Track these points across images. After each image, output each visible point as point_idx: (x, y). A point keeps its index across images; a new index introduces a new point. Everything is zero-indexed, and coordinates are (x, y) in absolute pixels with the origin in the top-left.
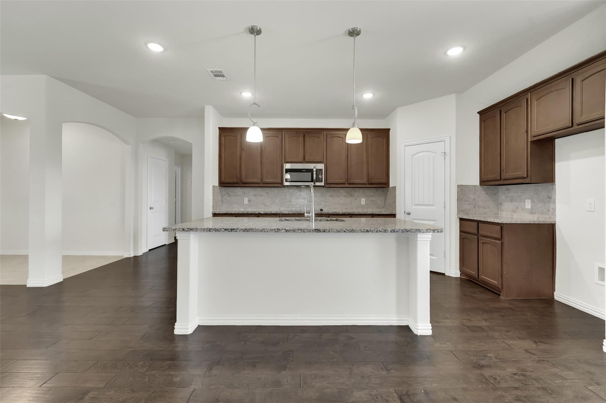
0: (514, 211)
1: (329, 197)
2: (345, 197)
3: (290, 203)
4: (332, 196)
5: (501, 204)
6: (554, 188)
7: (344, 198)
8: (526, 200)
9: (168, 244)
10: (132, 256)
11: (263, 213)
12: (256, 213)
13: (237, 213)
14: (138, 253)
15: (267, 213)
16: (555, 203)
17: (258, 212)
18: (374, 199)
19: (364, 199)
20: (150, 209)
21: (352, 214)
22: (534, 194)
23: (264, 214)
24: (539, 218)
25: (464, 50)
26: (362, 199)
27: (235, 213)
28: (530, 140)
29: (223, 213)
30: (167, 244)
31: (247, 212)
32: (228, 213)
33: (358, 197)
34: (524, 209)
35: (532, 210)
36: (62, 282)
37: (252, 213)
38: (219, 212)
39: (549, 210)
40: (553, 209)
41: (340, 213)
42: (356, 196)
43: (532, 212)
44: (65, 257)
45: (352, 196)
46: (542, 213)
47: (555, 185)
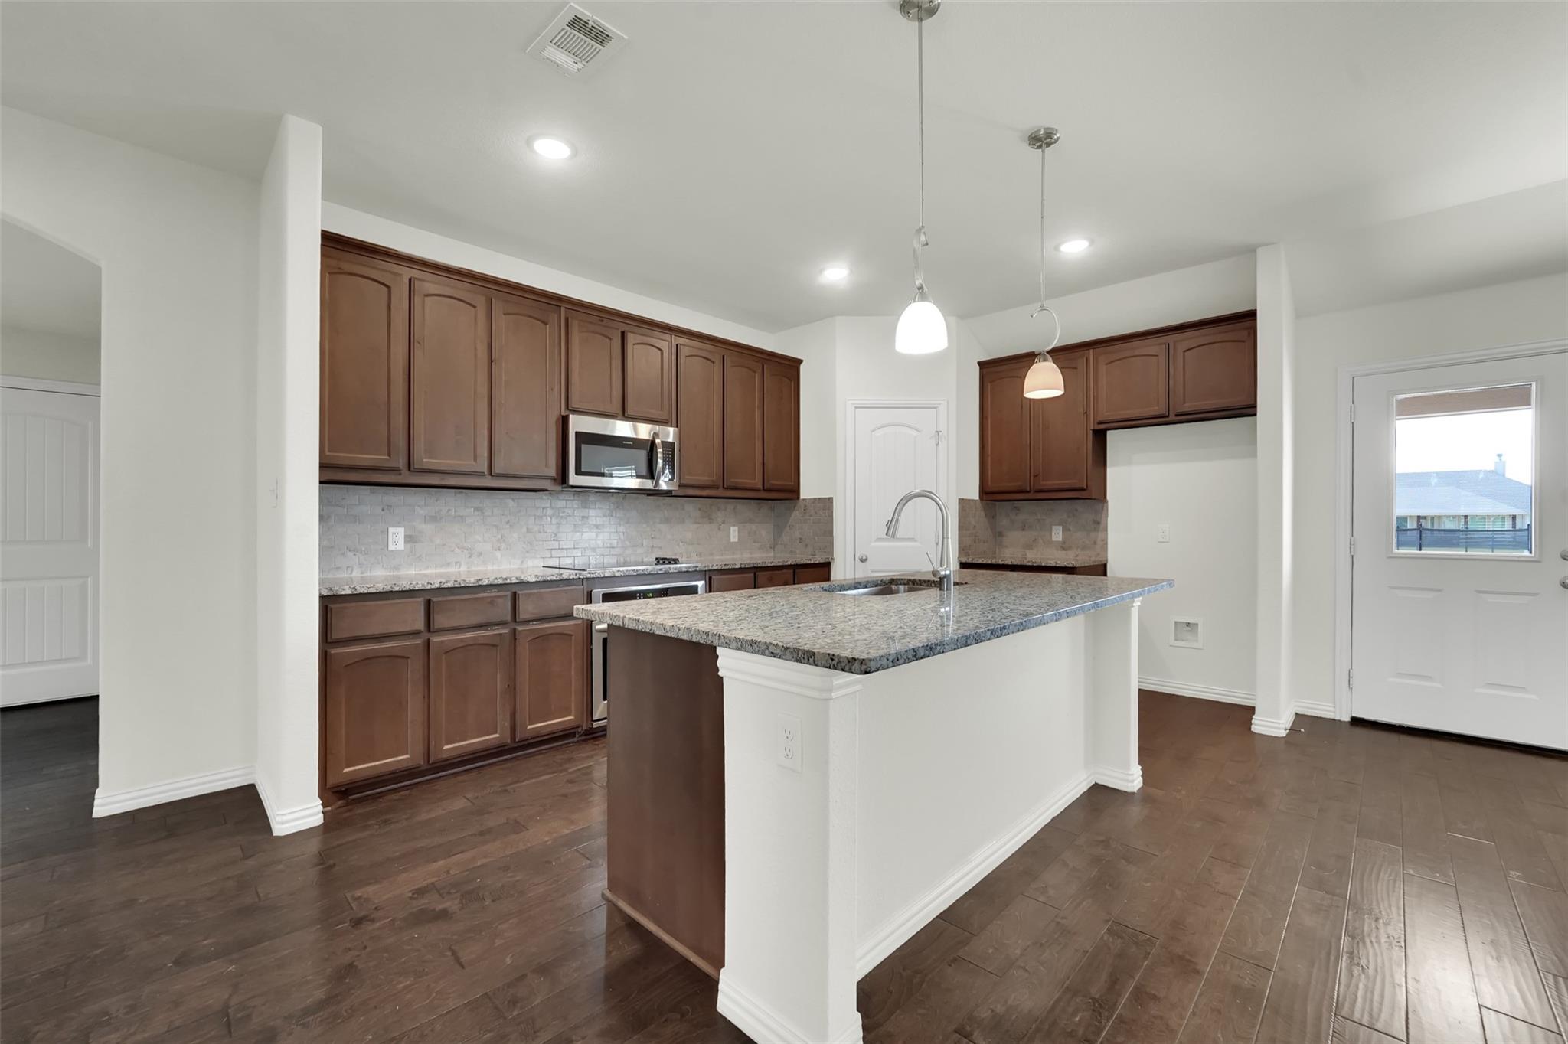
0: (1029, 547)
1: (660, 523)
2: (696, 523)
3: (555, 545)
4: (667, 520)
5: (1001, 534)
6: (1105, 508)
7: (696, 526)
8: (1054, 527)
11: (533, 579)
12: (508, 581)
13: (437, 585)
15: (549, 579)
16: (1107, 531)
17: (517, 579)
18: (754, 527)
19: (736, 528)
21: (757, 568)
22: (1069, 517)
23: (536, 582)
24: (1077, 556)
25: (1090, 245)
26: (732, 528)
27: (429, 587)
28: (1092, 428)
29: (372, 590)
31: (478, 580)
32: (397, 589)
33: (724, 522)
34: (1050, 543)
35: (1065, 543)
37: (496, 582)
38: (354, 588)
39: (1095, 543)
40: (1103, 540)
41: (737, 567)
42: (720, 520)
43: (1064, 546)
45: (711, 520)
46: (1084, 548)
47: (1107, 502)
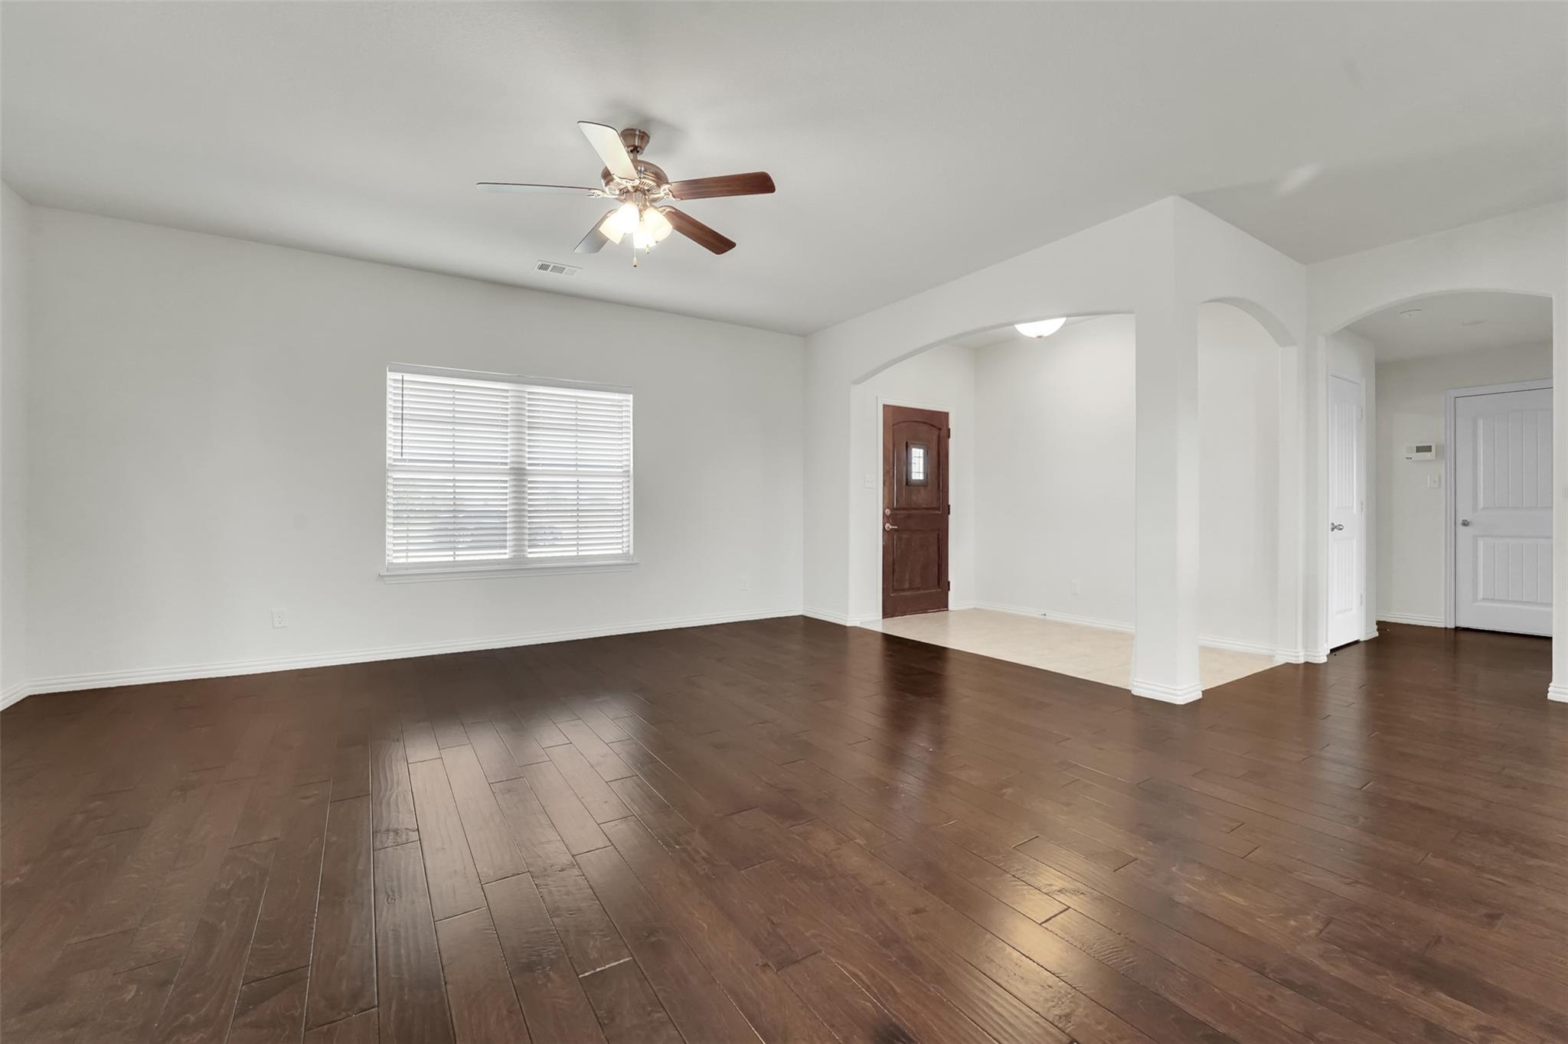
9: (1365, 641)
10: (1301, 661)
14: (1319, 657)
20: (1333, 529)
30: (1362, 639)
36: (1200, 700)
44: (1204, 650)
